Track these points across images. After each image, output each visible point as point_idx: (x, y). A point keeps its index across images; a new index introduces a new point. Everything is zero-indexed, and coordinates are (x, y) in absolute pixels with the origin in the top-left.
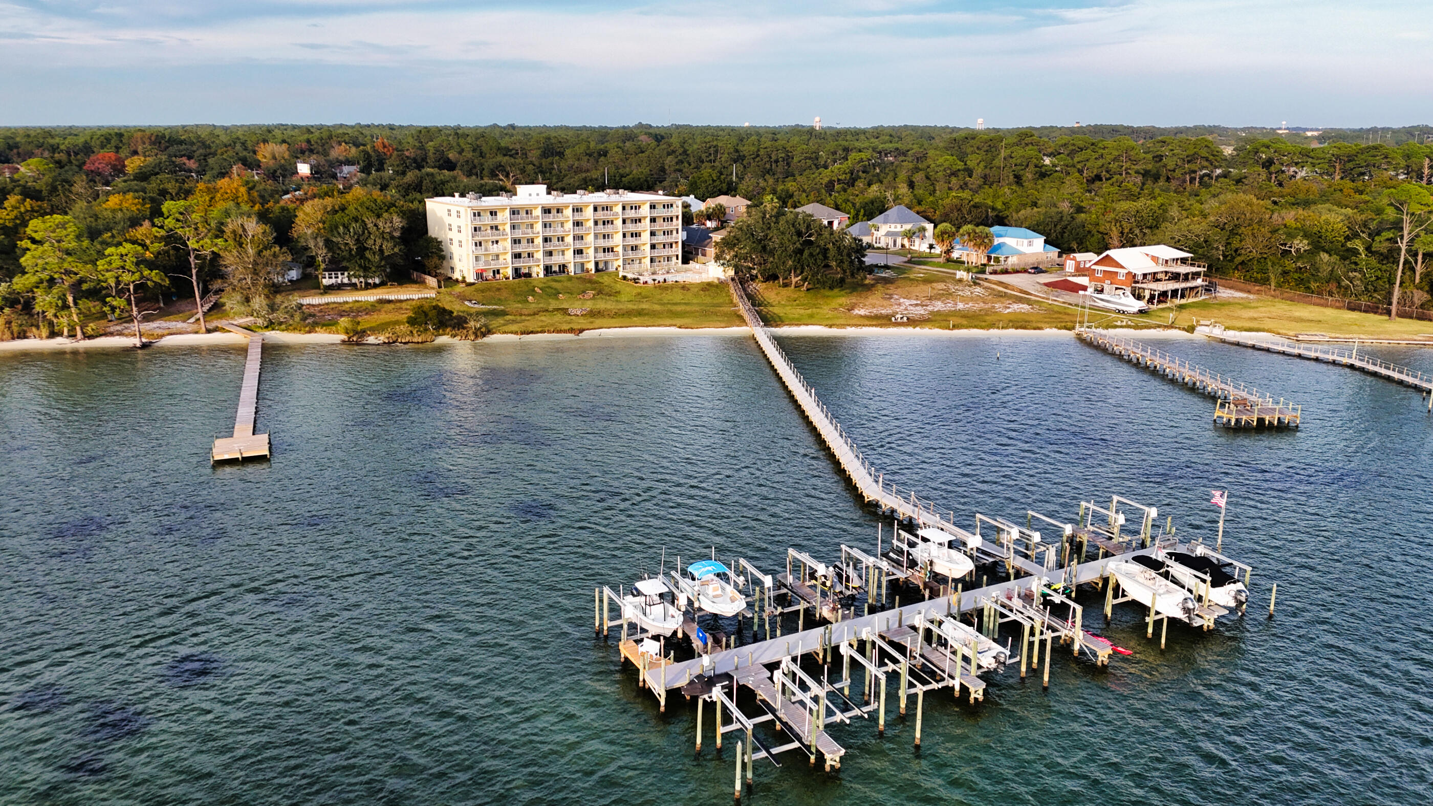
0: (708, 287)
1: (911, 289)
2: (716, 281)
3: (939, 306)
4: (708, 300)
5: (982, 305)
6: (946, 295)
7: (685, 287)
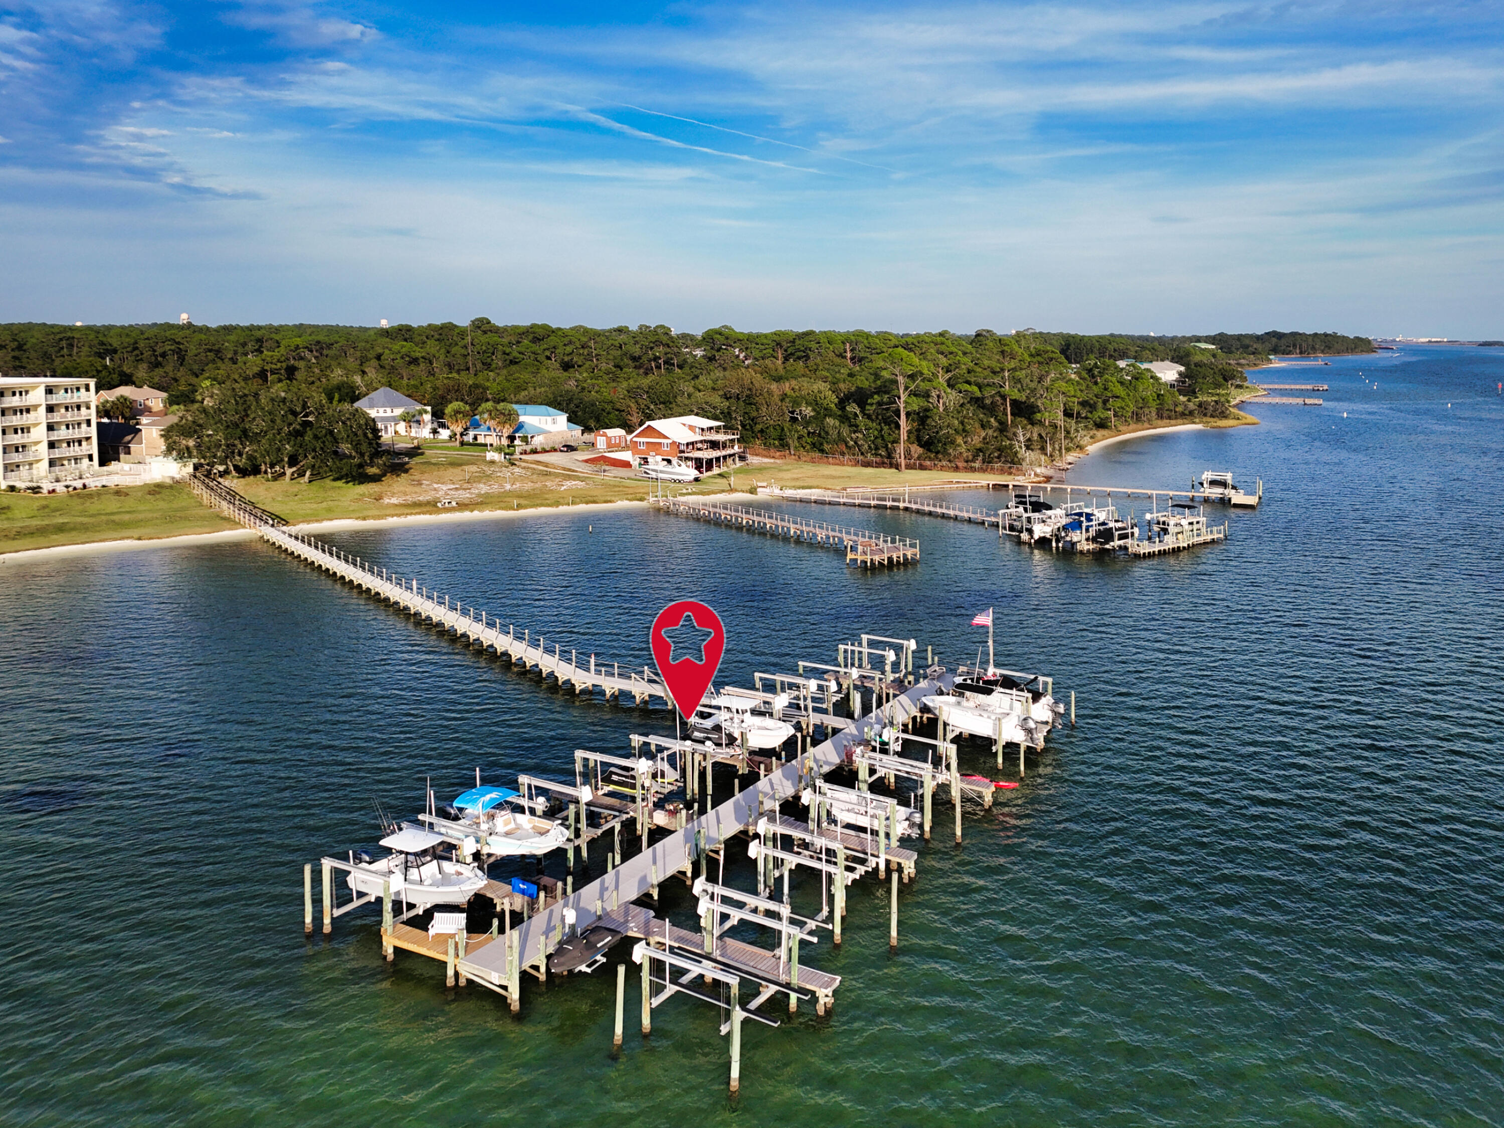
0: (157, 489)
1: (441, 473)
2: (168, 481)
3: (483, 488)
4: (162, 505)
5: (530, 484)
6: (485, 477)
7: (119, 492)
